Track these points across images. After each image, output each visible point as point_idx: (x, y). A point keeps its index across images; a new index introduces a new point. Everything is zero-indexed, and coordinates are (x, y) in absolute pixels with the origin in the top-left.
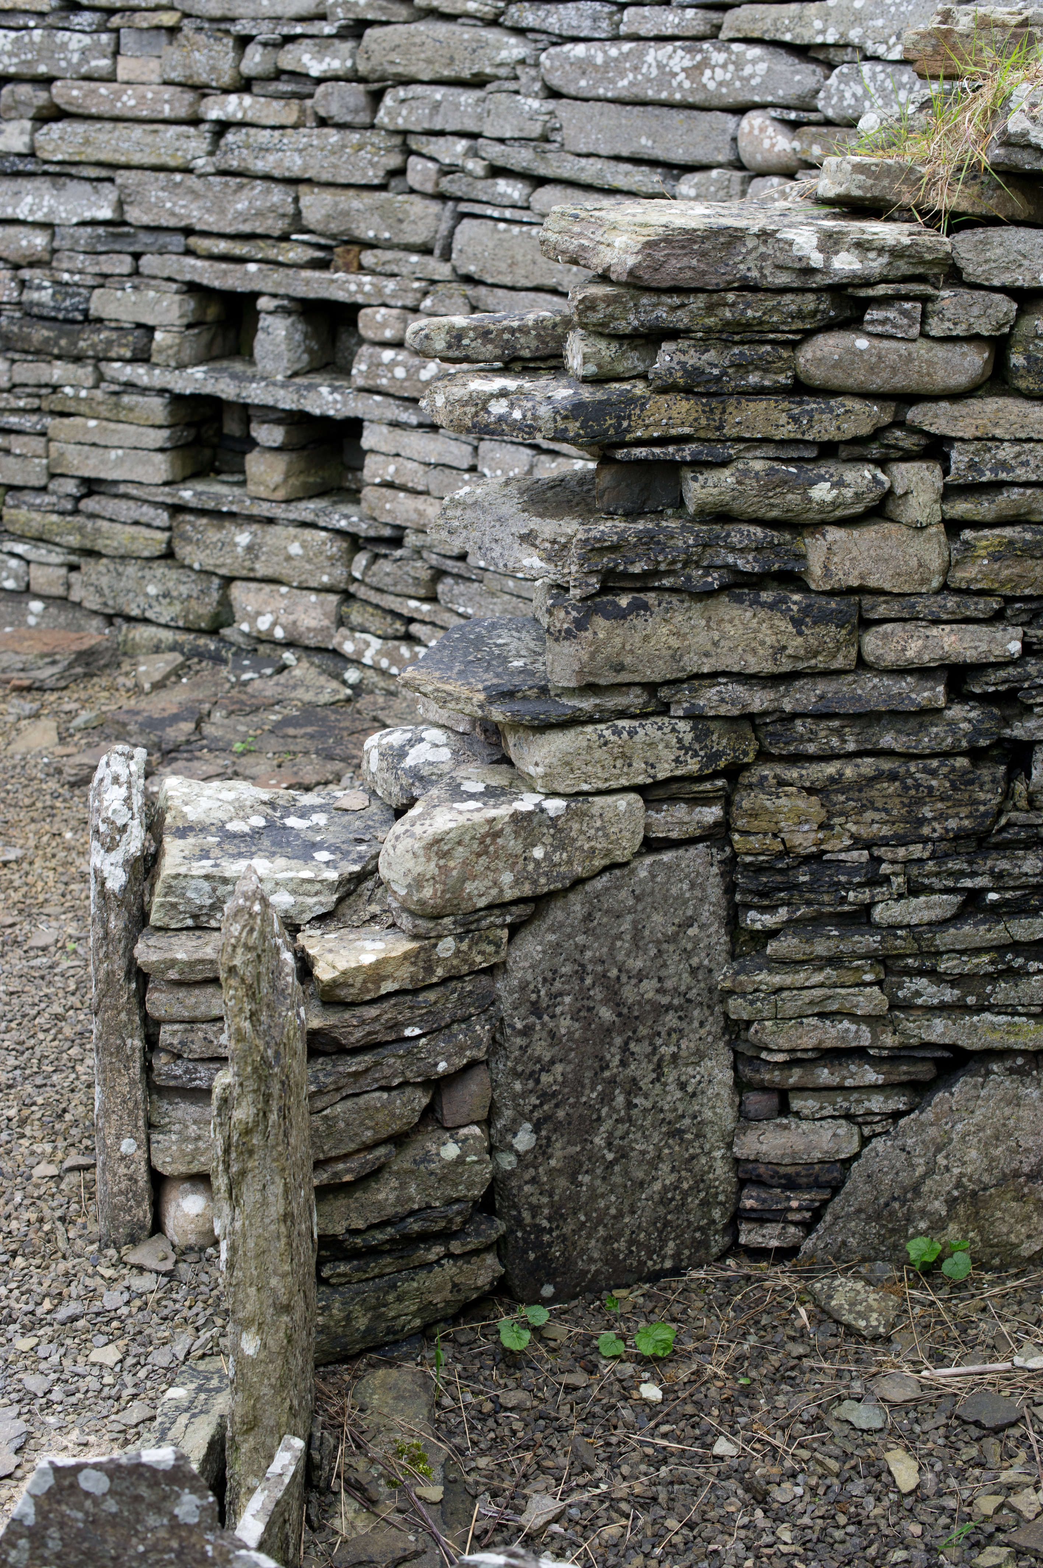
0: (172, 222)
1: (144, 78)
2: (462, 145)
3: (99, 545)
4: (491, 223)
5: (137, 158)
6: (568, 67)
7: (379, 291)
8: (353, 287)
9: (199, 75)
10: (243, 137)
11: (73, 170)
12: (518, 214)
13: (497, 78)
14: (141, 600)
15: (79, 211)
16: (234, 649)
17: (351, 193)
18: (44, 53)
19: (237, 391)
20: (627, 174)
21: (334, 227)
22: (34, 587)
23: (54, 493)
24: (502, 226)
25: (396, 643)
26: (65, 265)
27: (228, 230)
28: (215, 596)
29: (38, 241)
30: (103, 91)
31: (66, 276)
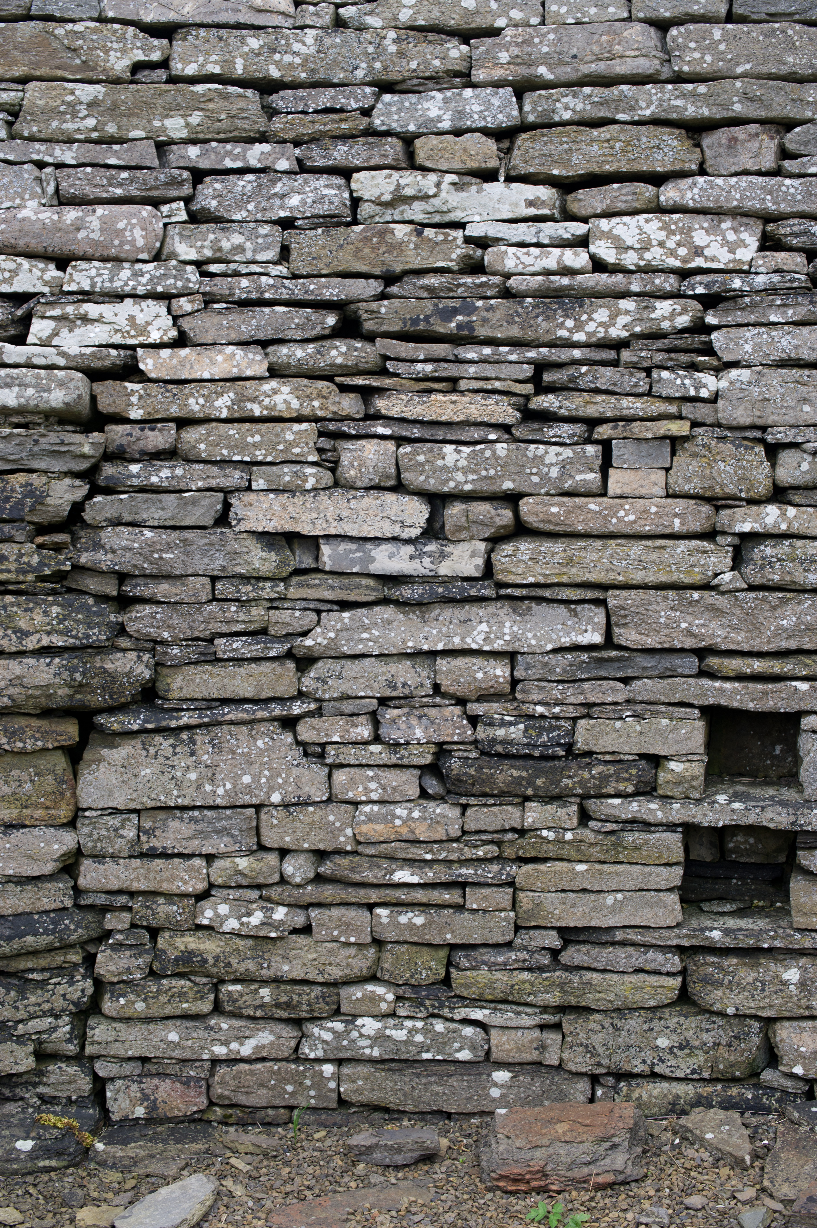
0: (688, 643)
1: (643, 491)
3: (588, 1000)
5: (639, 577)
9: (723, 486)
10: (788, 550)
11: (547, 594)
14: (649, 1056)
15: (554, 636)
16: (778, 1095)
18: (510, 468)
19: (792, 818)
22: (496, 1055)
23: (525, 948)
26: (535, 697)
27: (766, 648)
28: (756, 1040)
29: (499, 672)
30: (592, 506)
31: (540, 709)
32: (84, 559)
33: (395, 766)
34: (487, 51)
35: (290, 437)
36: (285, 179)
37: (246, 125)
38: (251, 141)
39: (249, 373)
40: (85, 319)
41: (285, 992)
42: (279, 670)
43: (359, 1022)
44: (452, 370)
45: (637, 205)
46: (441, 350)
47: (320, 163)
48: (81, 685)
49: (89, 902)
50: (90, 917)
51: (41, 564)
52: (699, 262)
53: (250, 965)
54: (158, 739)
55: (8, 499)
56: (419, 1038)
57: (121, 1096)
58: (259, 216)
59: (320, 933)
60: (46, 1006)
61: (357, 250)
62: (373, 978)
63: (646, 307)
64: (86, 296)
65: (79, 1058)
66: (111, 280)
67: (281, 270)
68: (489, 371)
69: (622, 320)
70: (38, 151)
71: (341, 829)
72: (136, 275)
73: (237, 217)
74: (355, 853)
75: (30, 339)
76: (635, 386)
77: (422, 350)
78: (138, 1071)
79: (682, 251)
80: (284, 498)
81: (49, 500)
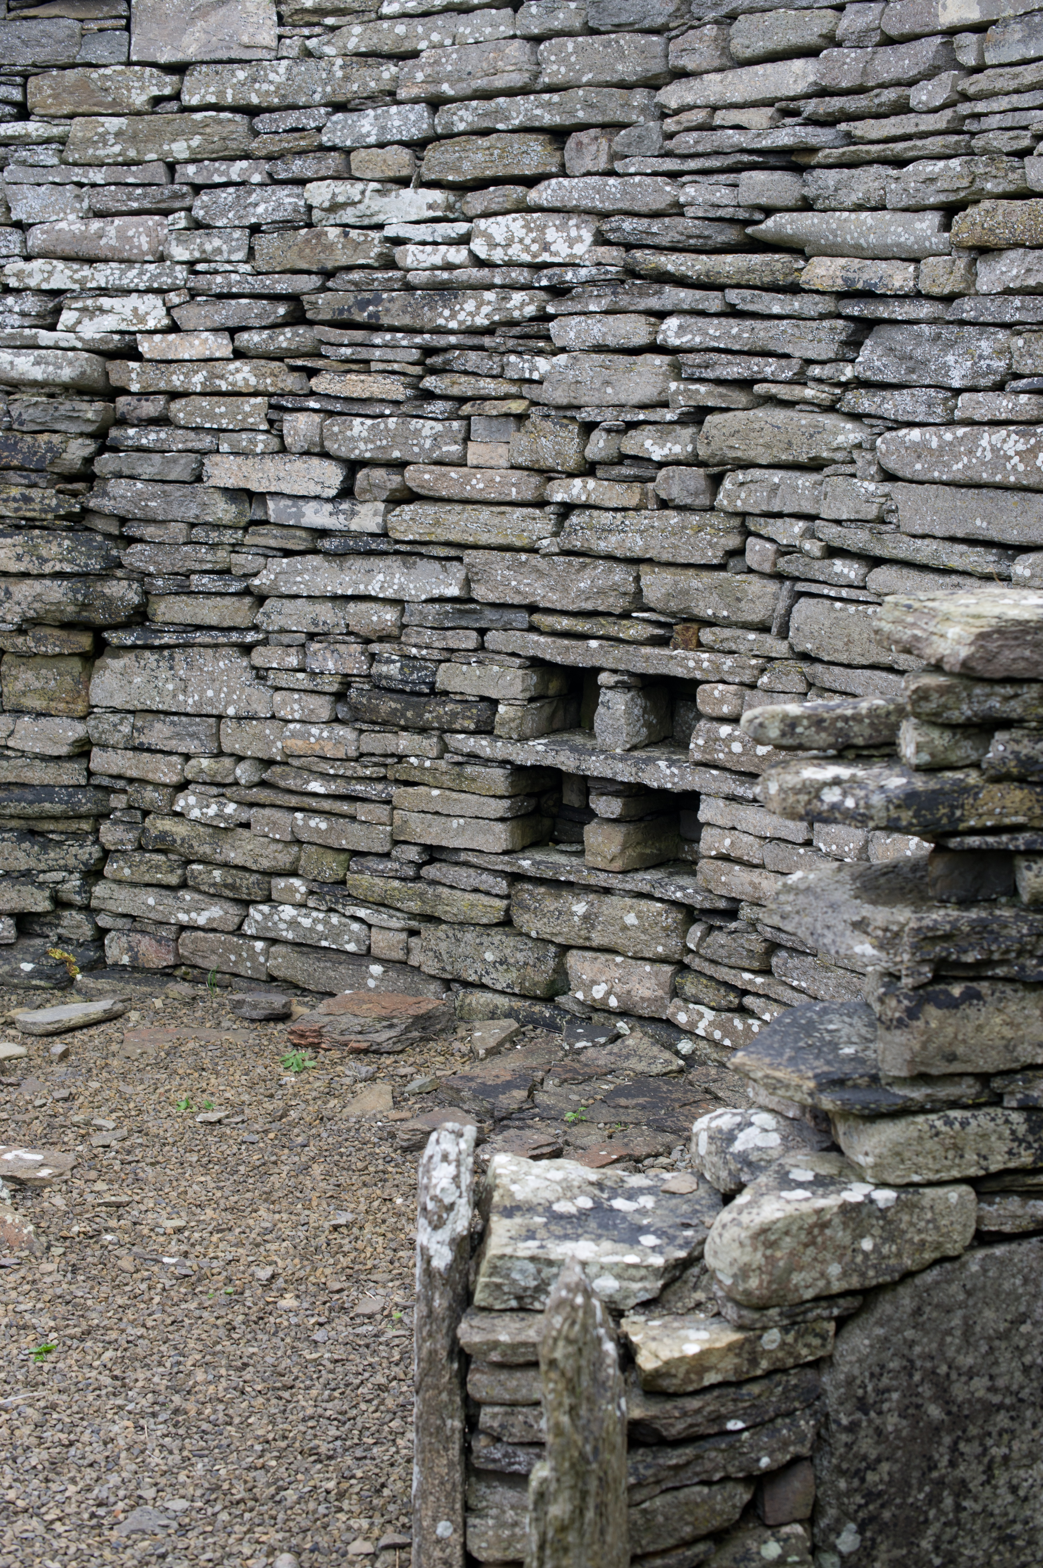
0: (517, 600)
1: (493, 463)
2: (799, 526)
3: (439, 912)
4: (827, 602)
5: (484, 539)
6: (903, 451)
7: (717, 668)
8: (691, 664)
9: (545, 459)
10: (587, 519)
11: (423, 550)
12: (854, 594)
13: (834, 462)
14: (479, 966)
15: (428, 588)
16: (568, 1017)
17: (691, 572)
18: (398, 439)
19: (577, 763)
20: (962, 555)
21: (673, 605)
22: (375, 951)
23: (397, 860)
24: (838, 605)
25: (730, 1015)
26: (413, 641)
27: (571, 608)
28: (551, 964)
29: (388, 617)
30: (453, 475)
31: (414, 651)
32: (92, 504)
33: (312, 692)
34: (409, 73)
35: (247, 408)
36: (258, 190)
37: (233, 145)
38: (233, 159)
39: (218, 355)
40: (102, 310)
41: (232, 875)
42: (237, 604)
43: (281, 908)
44: (364, 353)
45: (508, 206)
46: (358, 335)
47: (283, 176)
48: (83, 604)
49: (96, 782)
50: (100, 795)
51: (58, 506)
52: (546, 257)
53: (207, 849)
54: (147, 654)
55: (36, 453)
56: (320, 927)
57: (114, 944)
58: (237, 223)
59: (256, 828)
60: (62, 862)
61: (301, 251)
62: (294, 874)
63: (504, 298)
64: (103, 291)
65: (87, 909)
66: (120, 279)
67: (247, 268)
68: (390, 354)
69: (486, 309)
70: (77, 174)
71: (274, 742)
72: (141, 273)
73: (219, 224)
74: (286, 764)
75: (60, 326)
76: (491, 368)
77: (347, 336)
78: (127, 927)
79: (535, 247)
80: (240, 459)
81: (64, 455)
